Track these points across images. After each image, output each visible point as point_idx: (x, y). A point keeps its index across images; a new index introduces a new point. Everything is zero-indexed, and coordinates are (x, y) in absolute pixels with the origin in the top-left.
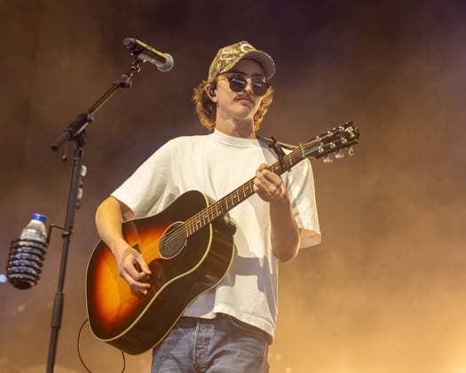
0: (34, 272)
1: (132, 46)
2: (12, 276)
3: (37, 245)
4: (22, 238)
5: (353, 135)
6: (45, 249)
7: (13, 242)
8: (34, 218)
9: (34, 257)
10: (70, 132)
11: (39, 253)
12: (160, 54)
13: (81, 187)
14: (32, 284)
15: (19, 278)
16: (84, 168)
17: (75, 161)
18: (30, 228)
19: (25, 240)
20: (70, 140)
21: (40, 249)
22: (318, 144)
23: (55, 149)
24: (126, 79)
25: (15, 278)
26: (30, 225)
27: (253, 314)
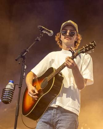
0: (10, 99)
1: (40, 28)
2: (3, 100)
3: (11, 90)
4: (6, 88)
5: (94, 45)
6: (13, 91)
7: (3, 89)
8: (10, 82)
9: (10, 94)
10: (21, 55)
11: (11, 92)
12: (49, 30)
13: (25, 72)
14: (9, 102)
15: (5, 101)
16: (26, 66)
17: (23, 64)
18: (9, 85)
19: (7, 89)
20: (21, 57)
21: (12, 92)
22: (84, 49)
23: (16, 60)
24: (38, 38)
25: (4, 100)
26: (8, 84)
27: (68, 106)
